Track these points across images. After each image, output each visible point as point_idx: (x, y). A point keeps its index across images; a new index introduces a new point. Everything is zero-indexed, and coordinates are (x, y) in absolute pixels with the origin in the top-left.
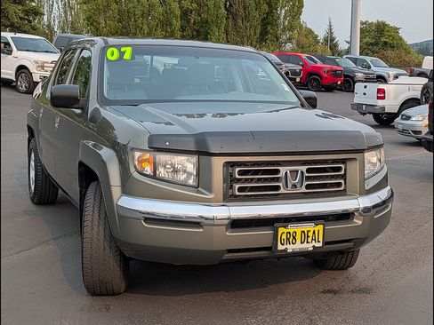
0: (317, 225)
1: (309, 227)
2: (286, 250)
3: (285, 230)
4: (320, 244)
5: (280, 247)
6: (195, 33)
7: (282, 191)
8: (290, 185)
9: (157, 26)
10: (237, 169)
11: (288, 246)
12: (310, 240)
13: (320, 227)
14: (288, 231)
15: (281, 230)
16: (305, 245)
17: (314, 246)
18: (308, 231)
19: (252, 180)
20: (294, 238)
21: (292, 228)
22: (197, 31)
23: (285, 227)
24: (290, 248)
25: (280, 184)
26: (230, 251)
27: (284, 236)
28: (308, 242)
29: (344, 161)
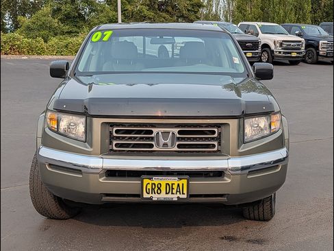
0: (181, 179)
1: (174, 181)
2: (151, 198)
3: (151, 182)
4: (185, 196)
5: (146, 195)
6: (324, 14)
7: (155, 148)
8: (161, 144)
9: (292, 10)
10: (115, 129)
11: (153, 195)
12: (174, 191)
13: (185, 182)
14: (153, 182)
15: (146, 181)
16: (170, 196)
17: (178, 197)
18: (172, 184)
19: (135, 138)
20: (159, 188)
21: (156, 180)
22: (327, 13)
23: (150, 179)
24: (155, 197)
25: (153, 143)
26: (107, 195)
27: (149, 187)
28: (172, 193)
29: (218, 126)
